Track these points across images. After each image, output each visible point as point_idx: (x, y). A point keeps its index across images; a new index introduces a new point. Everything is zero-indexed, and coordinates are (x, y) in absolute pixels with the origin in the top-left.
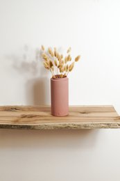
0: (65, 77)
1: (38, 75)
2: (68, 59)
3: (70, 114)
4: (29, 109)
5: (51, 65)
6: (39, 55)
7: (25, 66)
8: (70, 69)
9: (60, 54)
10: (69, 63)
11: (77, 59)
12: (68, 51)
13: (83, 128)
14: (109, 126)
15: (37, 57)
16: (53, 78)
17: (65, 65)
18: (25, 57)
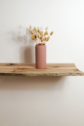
0: (44, 44)
1: (28, 44)
2: (46, 33)
3: (47, 67)
4: (22, 65)
5: (36, 37)
6: (28, 32)
7: (19, 39)
8: (47, 40)
9: (41, 31)
10: (46, 36)
11: (51, 34)
12: (46, 29)
13: (55, 75)
14: (71, 74)
15: (27, 33)
16: (37, 45)
17: (44, 37)
18: (19, 33)
